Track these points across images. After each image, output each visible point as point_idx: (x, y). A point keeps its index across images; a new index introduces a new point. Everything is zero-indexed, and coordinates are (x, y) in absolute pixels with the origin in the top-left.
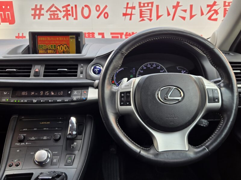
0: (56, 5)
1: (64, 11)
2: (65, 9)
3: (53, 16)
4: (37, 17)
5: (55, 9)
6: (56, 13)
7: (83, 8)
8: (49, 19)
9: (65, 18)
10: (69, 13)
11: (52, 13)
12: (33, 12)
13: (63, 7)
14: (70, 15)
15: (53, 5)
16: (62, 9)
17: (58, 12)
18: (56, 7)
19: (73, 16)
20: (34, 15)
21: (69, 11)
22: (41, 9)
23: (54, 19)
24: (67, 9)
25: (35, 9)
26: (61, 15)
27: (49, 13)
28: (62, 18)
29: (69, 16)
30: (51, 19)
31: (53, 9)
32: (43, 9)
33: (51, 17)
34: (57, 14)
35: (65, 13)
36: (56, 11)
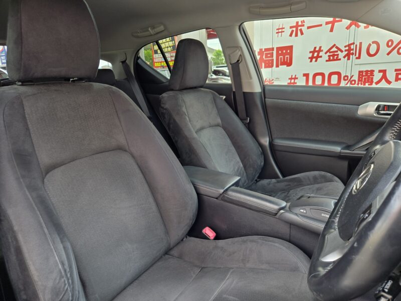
0: (337, 45)
1: (346, 51)
2: (347, 48)
3: (331, 57)
4: (314, 60)
5: (336, 50)
6: (336, 53)
7: (370, 45)
8: (327, 61)
9: (346, 58)
10: (352, 52)
11: (331, 54)
12: (310, 55)
13: (345, 47)
14: (353, 54)
15: (335, 45)
16: (343, 49)
17: (339, 52)
18: (337, 48)
19: (355, 55)
20: (311, 59)
21: (353, 50)
22: (320, 50)
23: (334, 60)
24: (350, 48)
25: (313, 52)
26: (341, 55)
27: (328, 54)
28: (342, 59)
29: (351, 56)
30: (329, 60)
31: (334, 49)
32: (322, 51)
33: (329, 58)
34: (338, 55)
35: (347, 52)
36: (337, 52)
